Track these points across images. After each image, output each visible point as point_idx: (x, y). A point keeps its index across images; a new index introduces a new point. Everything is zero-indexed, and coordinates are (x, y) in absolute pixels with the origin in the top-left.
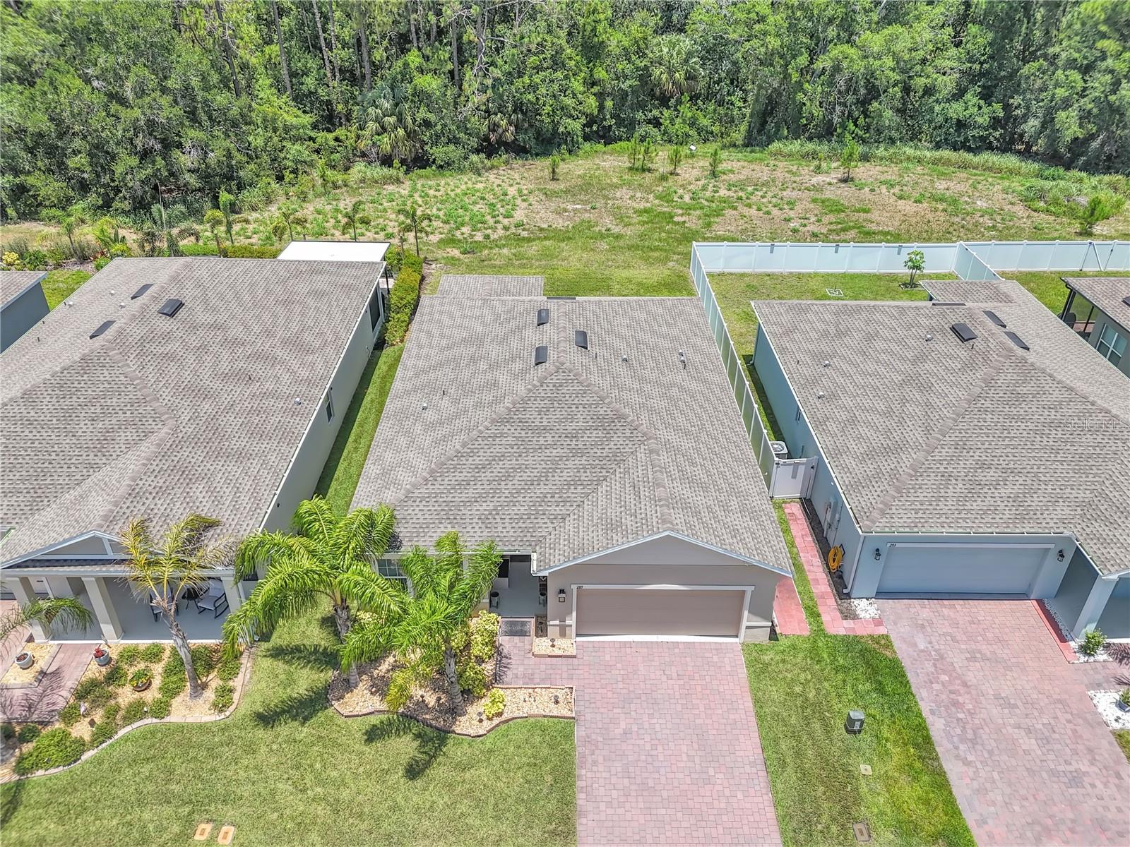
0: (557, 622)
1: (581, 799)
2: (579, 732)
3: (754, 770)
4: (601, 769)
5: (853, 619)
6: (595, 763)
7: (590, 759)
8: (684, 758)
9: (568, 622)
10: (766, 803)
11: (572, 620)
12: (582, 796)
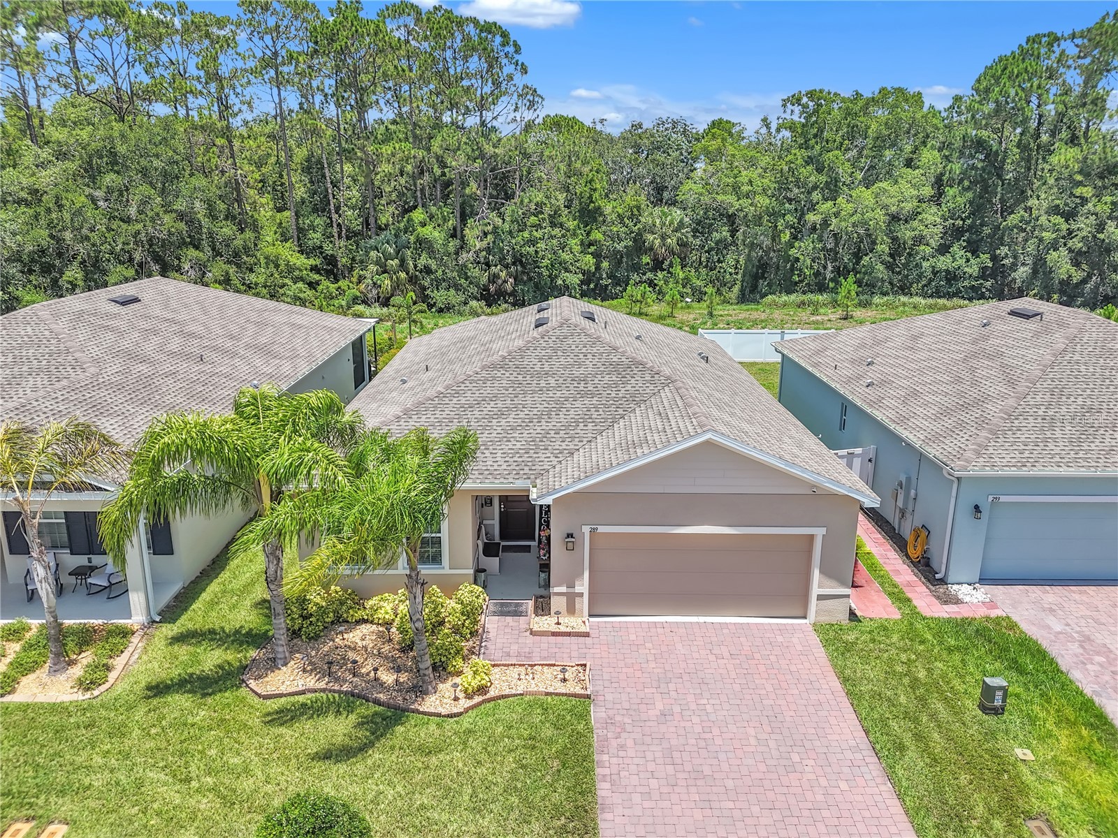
0: (563, 589)
1: (603, 789)
2: (596, 714)
3: (859, 756)
4: (631, 753)
5: (955, 603)
6: (622, 747)
7: (614, 743)
8: (753, 741)
9: (578, 589)
10: (885, 795)
11: (583, 586)
12: (606, 785)
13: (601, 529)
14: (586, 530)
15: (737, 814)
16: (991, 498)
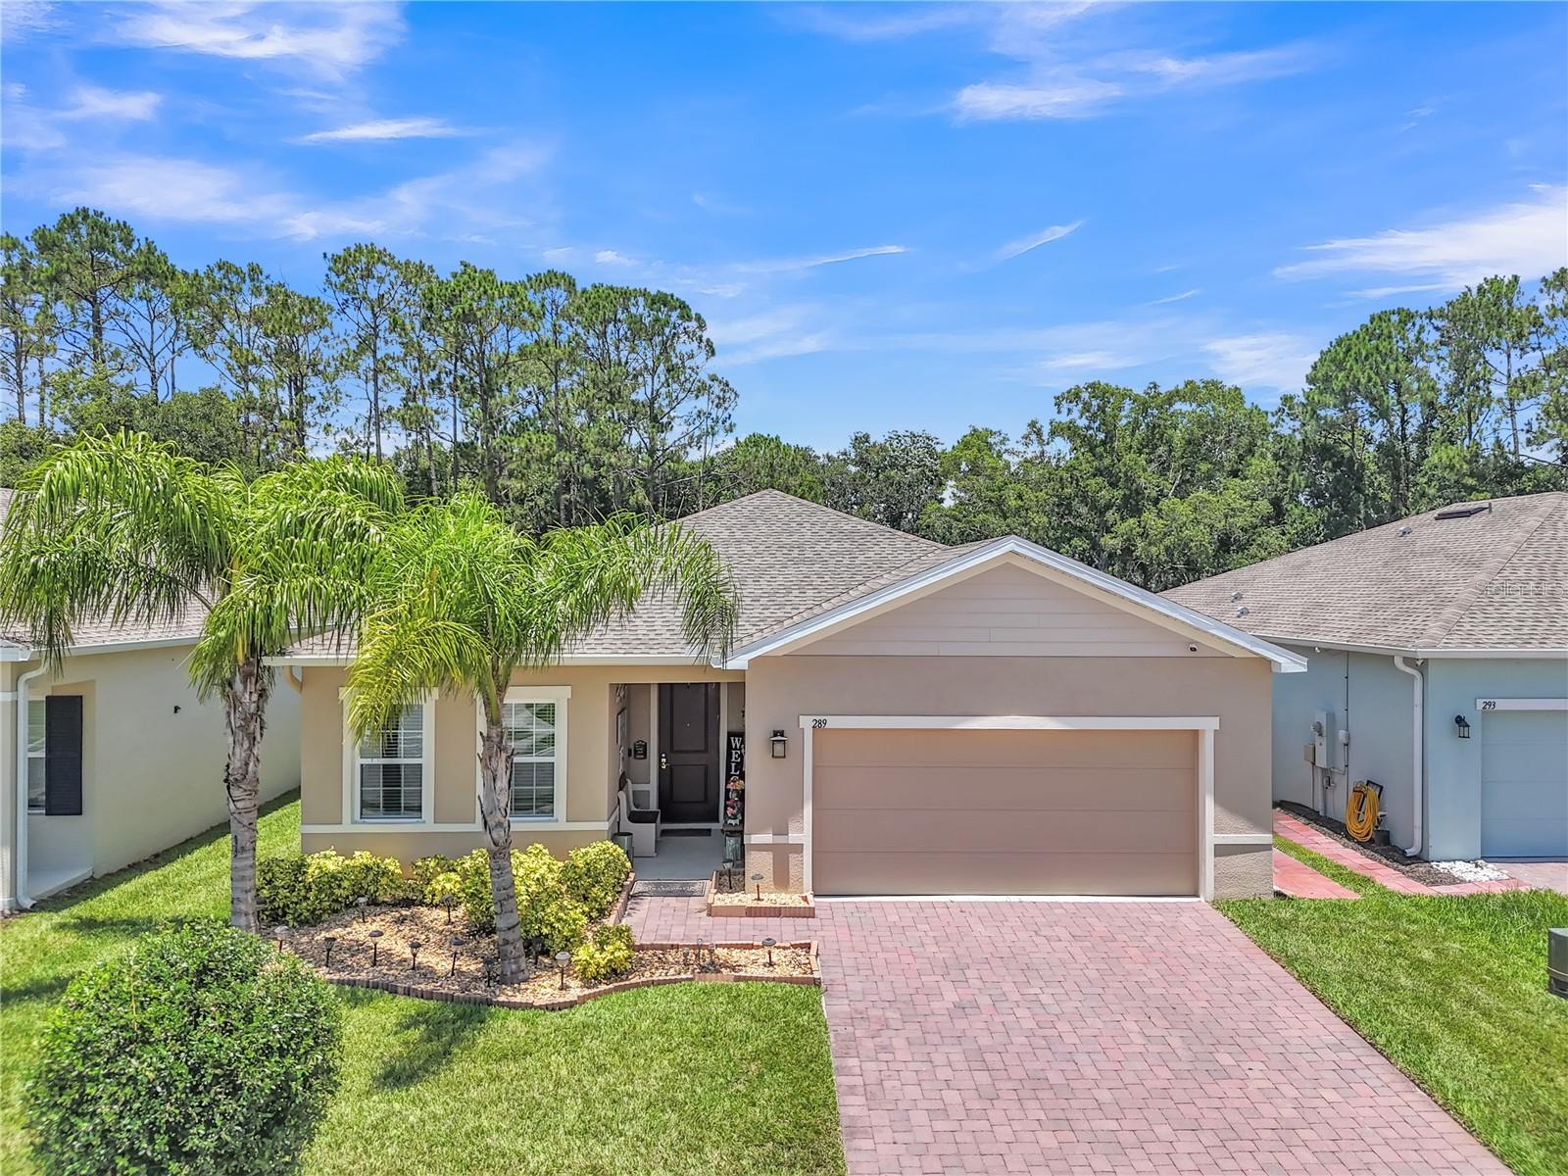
0: (767, 838)
2: (832, 1006)
4: (904, 1057)
5: (1450, 884)
6: (884, 1048)
7: (868, 1043)
8: (1138, 1039)
9: (793, 838)
11: (802, 834)
12: (856, 1100)
13: (834, 722)
14: (807, 723)
15: (1127, 1138)
16: (1480, 704)
